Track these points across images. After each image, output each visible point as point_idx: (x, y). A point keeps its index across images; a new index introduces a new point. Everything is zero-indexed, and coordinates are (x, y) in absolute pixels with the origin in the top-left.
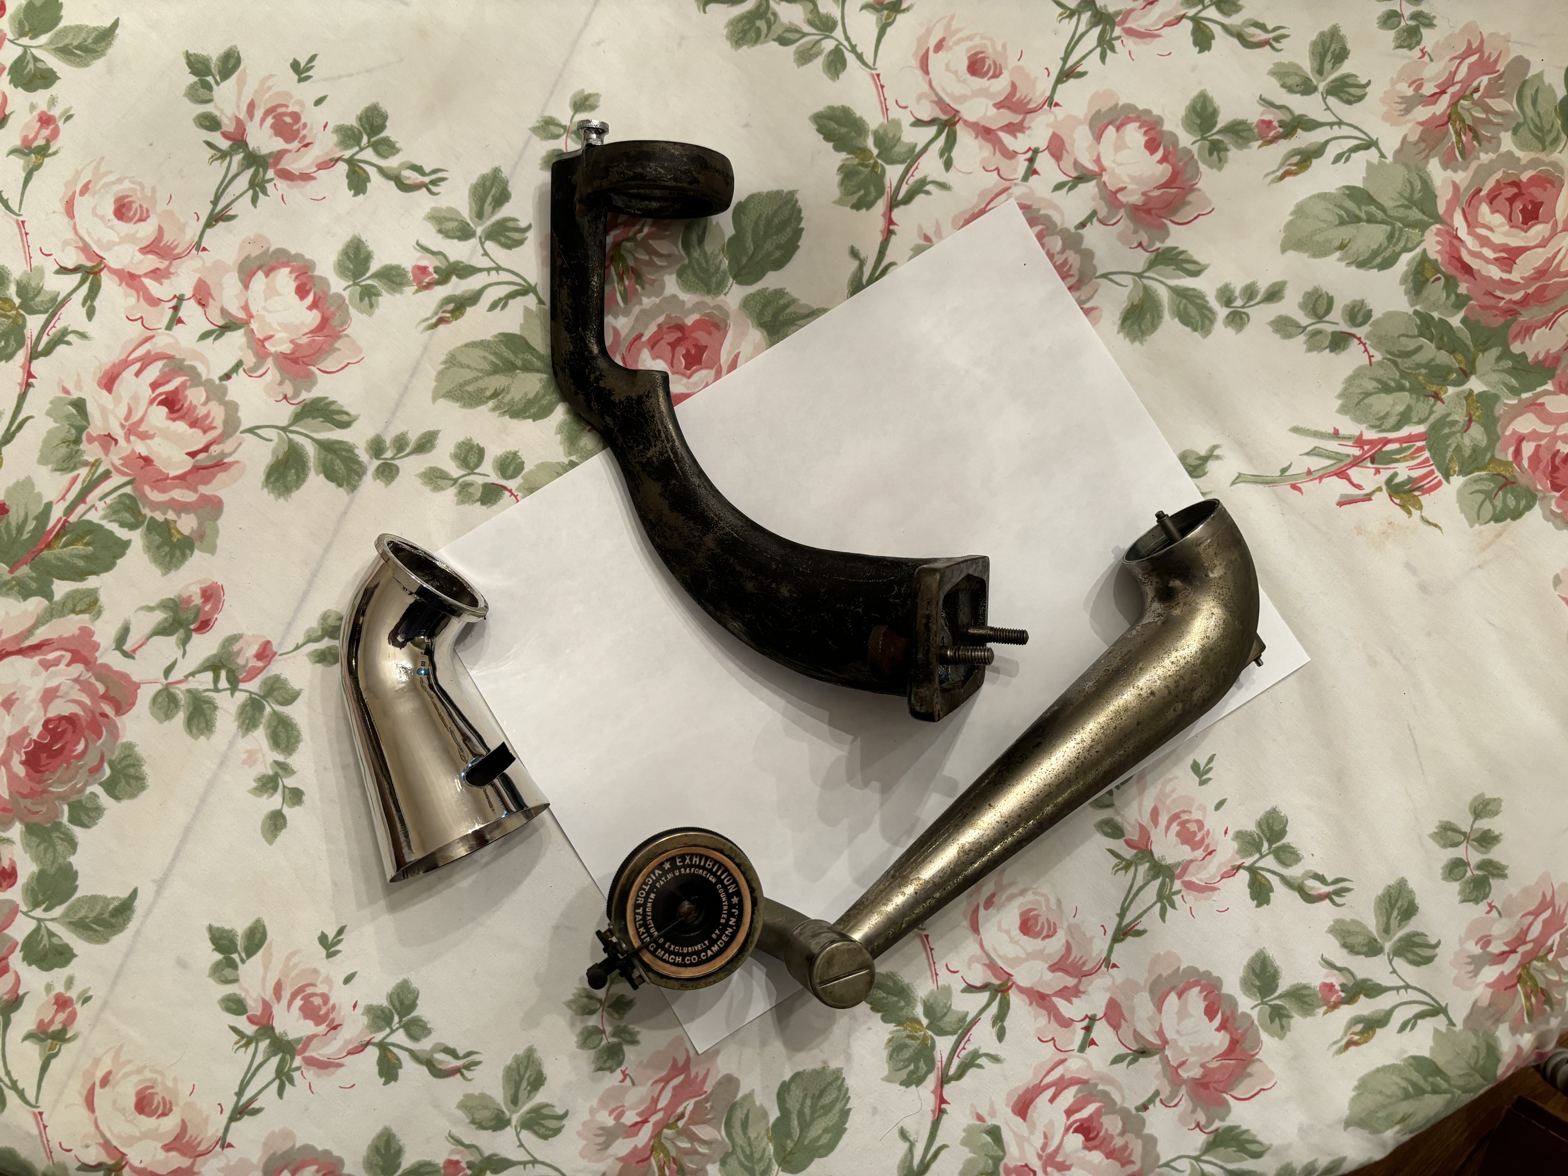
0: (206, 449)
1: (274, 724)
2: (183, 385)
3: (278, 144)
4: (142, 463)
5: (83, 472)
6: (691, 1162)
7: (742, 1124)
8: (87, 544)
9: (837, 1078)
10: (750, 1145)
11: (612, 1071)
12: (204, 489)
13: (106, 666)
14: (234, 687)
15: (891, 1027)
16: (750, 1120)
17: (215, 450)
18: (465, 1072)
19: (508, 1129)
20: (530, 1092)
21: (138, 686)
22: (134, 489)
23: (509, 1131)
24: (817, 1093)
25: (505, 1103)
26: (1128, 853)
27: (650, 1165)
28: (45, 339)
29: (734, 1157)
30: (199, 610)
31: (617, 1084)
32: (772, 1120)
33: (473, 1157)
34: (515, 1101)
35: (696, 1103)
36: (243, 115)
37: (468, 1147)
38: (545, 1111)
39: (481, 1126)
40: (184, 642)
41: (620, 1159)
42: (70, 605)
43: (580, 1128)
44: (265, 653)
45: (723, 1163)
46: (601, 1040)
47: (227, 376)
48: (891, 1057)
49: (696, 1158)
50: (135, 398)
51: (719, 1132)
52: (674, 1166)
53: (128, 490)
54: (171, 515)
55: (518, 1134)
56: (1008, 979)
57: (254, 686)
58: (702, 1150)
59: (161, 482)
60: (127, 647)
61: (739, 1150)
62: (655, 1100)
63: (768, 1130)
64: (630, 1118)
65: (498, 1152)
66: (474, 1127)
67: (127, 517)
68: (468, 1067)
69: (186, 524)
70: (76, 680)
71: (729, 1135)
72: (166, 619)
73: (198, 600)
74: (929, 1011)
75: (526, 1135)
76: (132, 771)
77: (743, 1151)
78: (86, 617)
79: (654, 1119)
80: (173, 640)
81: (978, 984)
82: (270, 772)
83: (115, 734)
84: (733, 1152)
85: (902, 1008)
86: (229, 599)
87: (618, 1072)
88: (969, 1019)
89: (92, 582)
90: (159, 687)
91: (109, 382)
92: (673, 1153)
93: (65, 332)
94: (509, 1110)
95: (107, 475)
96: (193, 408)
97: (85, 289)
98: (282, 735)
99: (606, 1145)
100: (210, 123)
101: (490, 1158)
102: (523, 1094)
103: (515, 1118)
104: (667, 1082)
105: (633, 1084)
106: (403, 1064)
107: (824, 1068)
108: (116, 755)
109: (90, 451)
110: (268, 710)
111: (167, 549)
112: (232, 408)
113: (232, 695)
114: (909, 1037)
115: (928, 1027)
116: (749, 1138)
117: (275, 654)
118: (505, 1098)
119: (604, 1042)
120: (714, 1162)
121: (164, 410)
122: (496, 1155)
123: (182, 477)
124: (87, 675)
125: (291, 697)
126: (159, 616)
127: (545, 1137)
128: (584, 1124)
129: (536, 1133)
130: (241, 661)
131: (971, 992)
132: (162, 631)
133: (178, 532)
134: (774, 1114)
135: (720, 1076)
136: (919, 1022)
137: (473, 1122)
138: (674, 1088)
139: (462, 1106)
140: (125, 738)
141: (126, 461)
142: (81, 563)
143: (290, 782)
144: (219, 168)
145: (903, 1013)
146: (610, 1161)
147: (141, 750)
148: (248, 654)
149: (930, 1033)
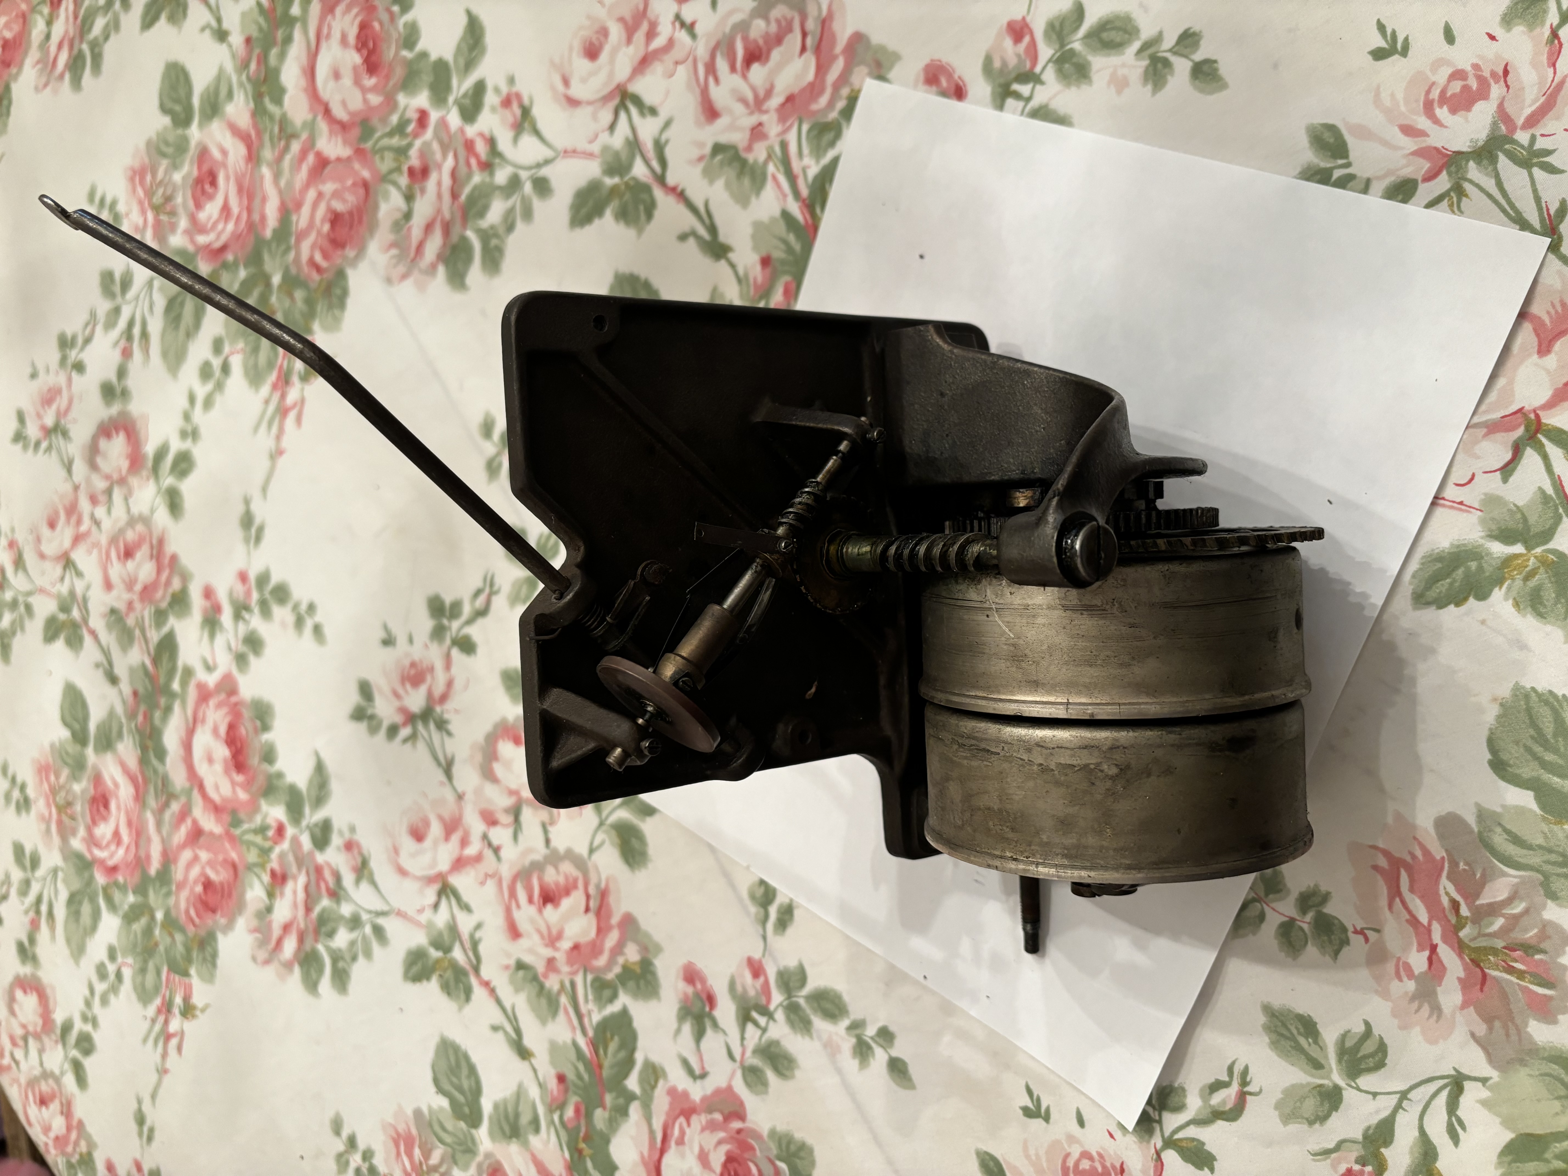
0: (588, 897)
1: (815, 1005)
2: (540, 879)
3: (423, 690)
4: (575, 952)
5: (564, 1000)
6: (1526, 930)
7: (1514, 843)
8: (612, 1038)
9: (1527, 697)
10: (1550, 851)
11: (1346, 942)
12: (615, 920)
13: (704, 1099)
14: (770, 1016)
15: (1498, 594)
16: (1514, 830)
17: (592, 890)
18: (1247, 1089)
19: (1345, 1093)
20: (1316, 1042)
21: (729, 1089)
22: (591, 973)
23: (1349, 1094)
24: (1532, 732)
25: (1312, 1076)
26: (1443, 183)
27: (1494, 978)
28: (471, 954)
29: (1553, 878)
30: (697, 995)
31: (1367, 947)
32: (1534, 806)
33: (1355, 1152)
34: (1317, 1065)
35: (1449, 878)
36: (397, 704)
37: (1338, 1147)
38: (1349, 1043)
39: (1323, 1119)
40: (715, 1025)
41: (1464, 1006)
42: (648, 1088)
43: (1396, 1022)
44: (756, 969)
45: (1552, 896)
46: (1302, 929)
47: (548, 841)
48: (1541, 615)
49: (1525, 921)
50: (532, 921)
51: (1505, 874)
52: (1518, 953)
53: (590, 977)
54: (621, 960)
55: (1359, 1089)
56: (1525, 415)
57: (777, 998)
58: (1518, 908)
59: (595, 948)
60: (698, 1072)
61: (1547, 868)
62: (1414, 921)
63: (1544, 819)
64: (1418, 961)
65: (1366, 1124)
66: (1317, 1126)
67: (607, 993)
68: (1244, 1083)
69: (632, 954)
70: (703, 1130)
71: (1517, 866)
72: (692, 1025)
73: (690, 990)
74: (1506, 536)
75: (1366, 1081)
76: (793, 1148)
77: (1554, 864)
78: (661, 1083)
79: (1437, 937)
80: (709, 1032)
81: (1508, 456)
82: (854, 1040)
83: (758, 1136)
84: (1546, 876)
85: (1480, 568)
86: (701, 965)
87: (1351, 935)
88: (1550, 491)
89: (639, 1057)
90: (739, 1073)
91: (514, 932)
92: (1499, 944)
93: (472, 936)
94: (1323, 1078)
95: (573, 984)
96: (557, 884)
97: (453, 901)
98: (828, 1006)
99: (1436, 1009)
100: (393, 731)
101: (1366, 1136)
102: (1314, 1051)
103: (1337, 1078)
104: (1399, 894)
105: (1378, 931)
106: (1202, 1139)
107: (1501, 705)
108: (775, 1151)
109: (552, 983)
110: (802, 1001)
111: (642, 983)
112: (570, 855)
113: (774, 1020)
114: (1526, 579)
115: (1529, 548)
116: (1540, 847)
117: (760, 962)
118: (1305, 1072)
119: (1305, 927)
120: (1544, 906)
121: (549, 907)
122: (1369, 1128)
123: (599, 930)
124: (703, 1118)
125: (801, 975)
126: (687, 1028)
127: (1380, 1065)
128: (1395, 1014)
129: (1370, 1070)
130: (752, 993)
131: (1513, 470)
132: (699, 1035)
133: (635, 963)
134: (1525, 799)
135: (1432, 831)
136: (1516, 556)
137: (1311, 1123)
138: (1412, 890)
139: (1287, 1119)
140: (765, 1133)
141: (570, 962)
142: (622, 1054)
143: (870, 1031)
144: (421, 745)
145: (1488, 570)
146: (1459, 1018)
147: (781, 1128)
148: (749, 984)
149: (1538, 550)
